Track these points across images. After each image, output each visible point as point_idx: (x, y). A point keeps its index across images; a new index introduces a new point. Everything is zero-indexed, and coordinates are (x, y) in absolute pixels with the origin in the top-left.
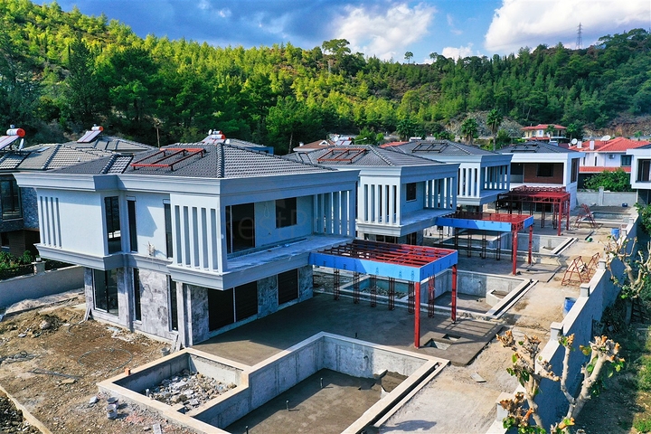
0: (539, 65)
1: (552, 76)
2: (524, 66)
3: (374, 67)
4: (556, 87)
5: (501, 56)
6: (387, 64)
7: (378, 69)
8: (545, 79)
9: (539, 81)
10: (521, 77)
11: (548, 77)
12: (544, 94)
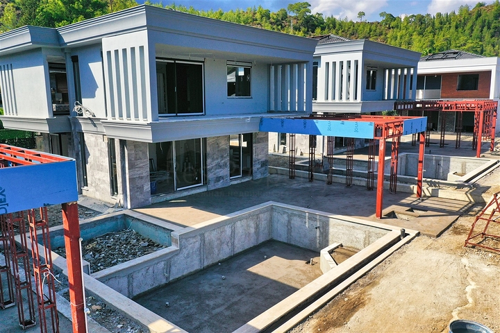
0: (477, 19)
1: (489, 28)
2: (463, 21)
3: (331, 25)
4: (492, 37)
5: (443, 13)
6: (342, 22)
7: (334, 27)
8: (482, 31)
9: (476, 32)
10: (460, 30)
11: (485, 29)
12: (480, 43)
